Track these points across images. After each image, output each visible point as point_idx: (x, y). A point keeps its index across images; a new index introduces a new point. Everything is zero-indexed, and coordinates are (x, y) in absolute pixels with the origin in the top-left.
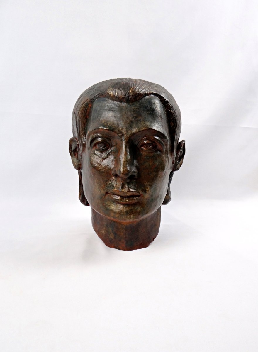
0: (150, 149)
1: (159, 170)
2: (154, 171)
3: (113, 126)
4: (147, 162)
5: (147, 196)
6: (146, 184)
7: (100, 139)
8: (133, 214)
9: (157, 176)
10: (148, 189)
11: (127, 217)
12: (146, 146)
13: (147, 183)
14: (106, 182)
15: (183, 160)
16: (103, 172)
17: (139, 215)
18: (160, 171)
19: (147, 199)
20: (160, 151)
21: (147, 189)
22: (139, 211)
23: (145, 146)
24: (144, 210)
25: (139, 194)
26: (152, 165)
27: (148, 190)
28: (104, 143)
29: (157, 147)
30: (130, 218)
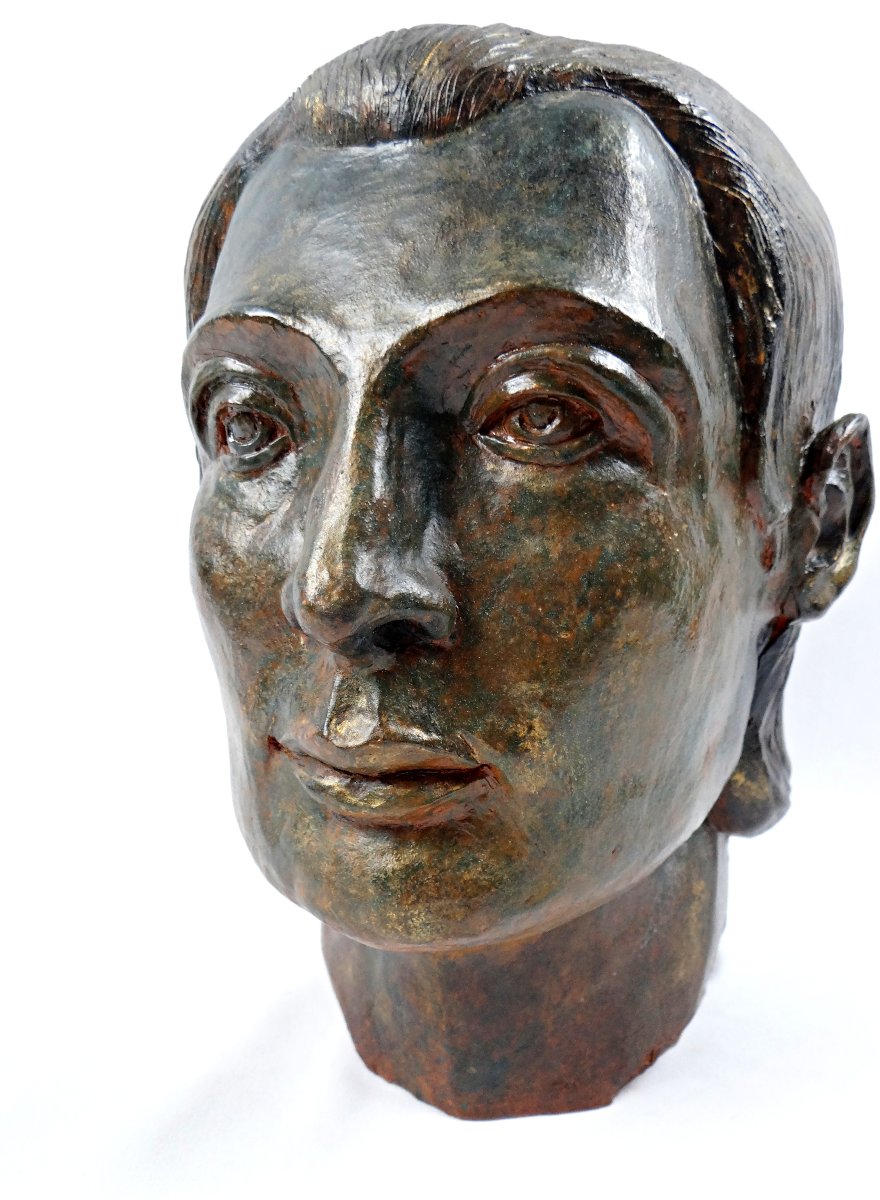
0: (549, 442)
1: (618, 592)
2: (583, 602)
3: (299, 292)
4: (530, 532)
5: (527, 780)
6: (515, 693)
7: (240, 394)
8: (429, 899)
9: (608, 639)
10: (539, 730)
11: (384, 921)
12: (521, 421)
13: (524, 686)
14: (262, 671)
15: (856, 549)
16: (247, 602)
17: (470, 909)
18: (633, 601)
19: (532, 799)
20: (634, 458)
21: (531, 728)
22: (475, 882)
23: (514, 418)
24: (517, 878)
25: (471, 765)
26: (564, 555)
27: (533, 739)
28: (261, 418)
29: (606, 427)
30: (408, 930)
